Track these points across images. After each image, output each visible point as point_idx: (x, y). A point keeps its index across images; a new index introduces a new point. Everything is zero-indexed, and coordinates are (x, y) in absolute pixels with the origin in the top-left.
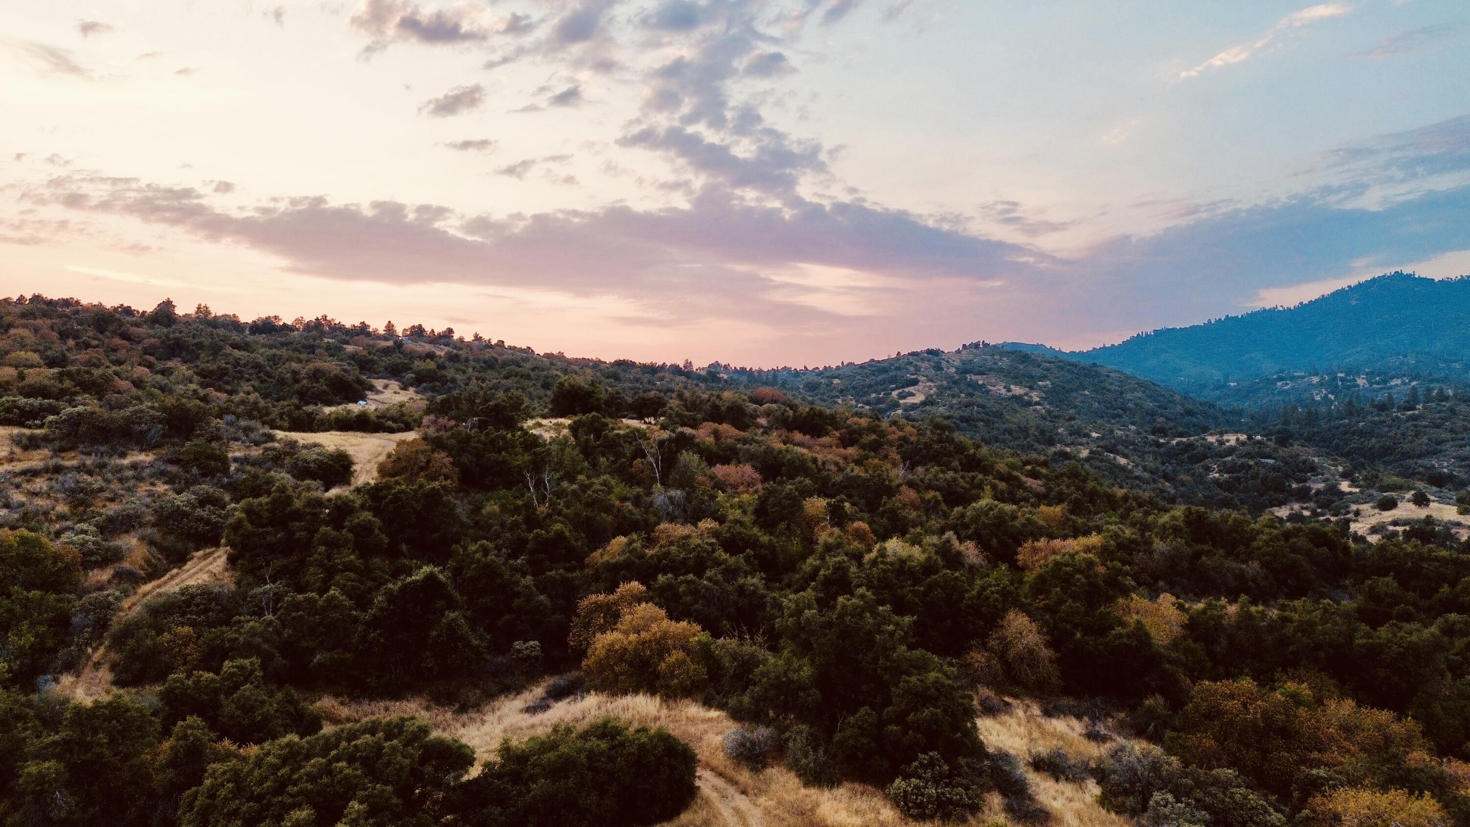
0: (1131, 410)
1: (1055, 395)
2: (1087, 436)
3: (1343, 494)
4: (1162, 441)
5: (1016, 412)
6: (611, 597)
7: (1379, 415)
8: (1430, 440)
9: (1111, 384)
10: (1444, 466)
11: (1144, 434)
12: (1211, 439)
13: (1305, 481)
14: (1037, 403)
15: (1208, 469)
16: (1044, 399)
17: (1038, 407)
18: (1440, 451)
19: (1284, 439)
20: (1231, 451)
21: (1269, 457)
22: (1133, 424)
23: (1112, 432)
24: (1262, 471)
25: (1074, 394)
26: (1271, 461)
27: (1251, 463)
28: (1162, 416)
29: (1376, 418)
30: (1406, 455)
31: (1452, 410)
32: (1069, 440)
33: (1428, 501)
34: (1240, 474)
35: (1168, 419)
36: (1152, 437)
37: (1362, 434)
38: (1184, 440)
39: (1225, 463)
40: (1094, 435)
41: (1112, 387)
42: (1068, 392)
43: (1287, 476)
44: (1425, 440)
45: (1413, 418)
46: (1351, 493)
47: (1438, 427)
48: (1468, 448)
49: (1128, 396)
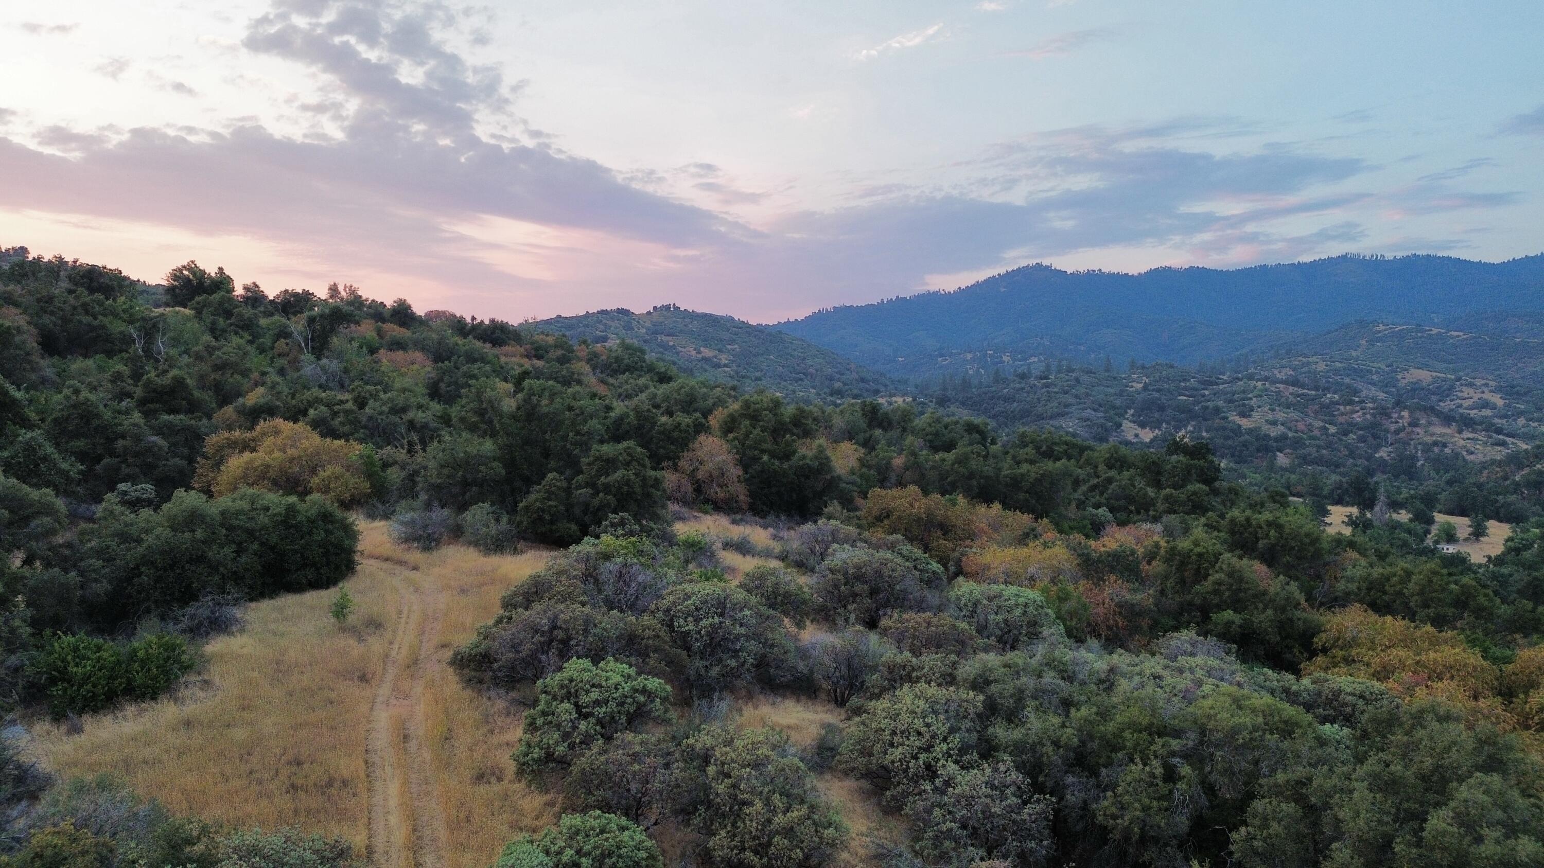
0: (812, 375)
1: (743, 358)
5: (706, 371)
6: (248, 435)
7: (1020, 383)
8: (1060, 403)
9: (795, 350)
14: (726, 366)
16: (733, 361)
17: (727, 369)
18: (1067, 414)
22: (814, 387)
23: (794, 392)
25: (760, 359)
28: (839, 380)
29: (1017, 386)
30: (1040, 417)
31: (1077, 380)
35: (845, 384)
36: (829, 398)
37: (1006, 399)
41: (796, 354)
42: (755, 356)
44: (1056, 403)
45: (1047, 386)
47: (1066, 393)
48: (1089, 411)
49: (809, 362)
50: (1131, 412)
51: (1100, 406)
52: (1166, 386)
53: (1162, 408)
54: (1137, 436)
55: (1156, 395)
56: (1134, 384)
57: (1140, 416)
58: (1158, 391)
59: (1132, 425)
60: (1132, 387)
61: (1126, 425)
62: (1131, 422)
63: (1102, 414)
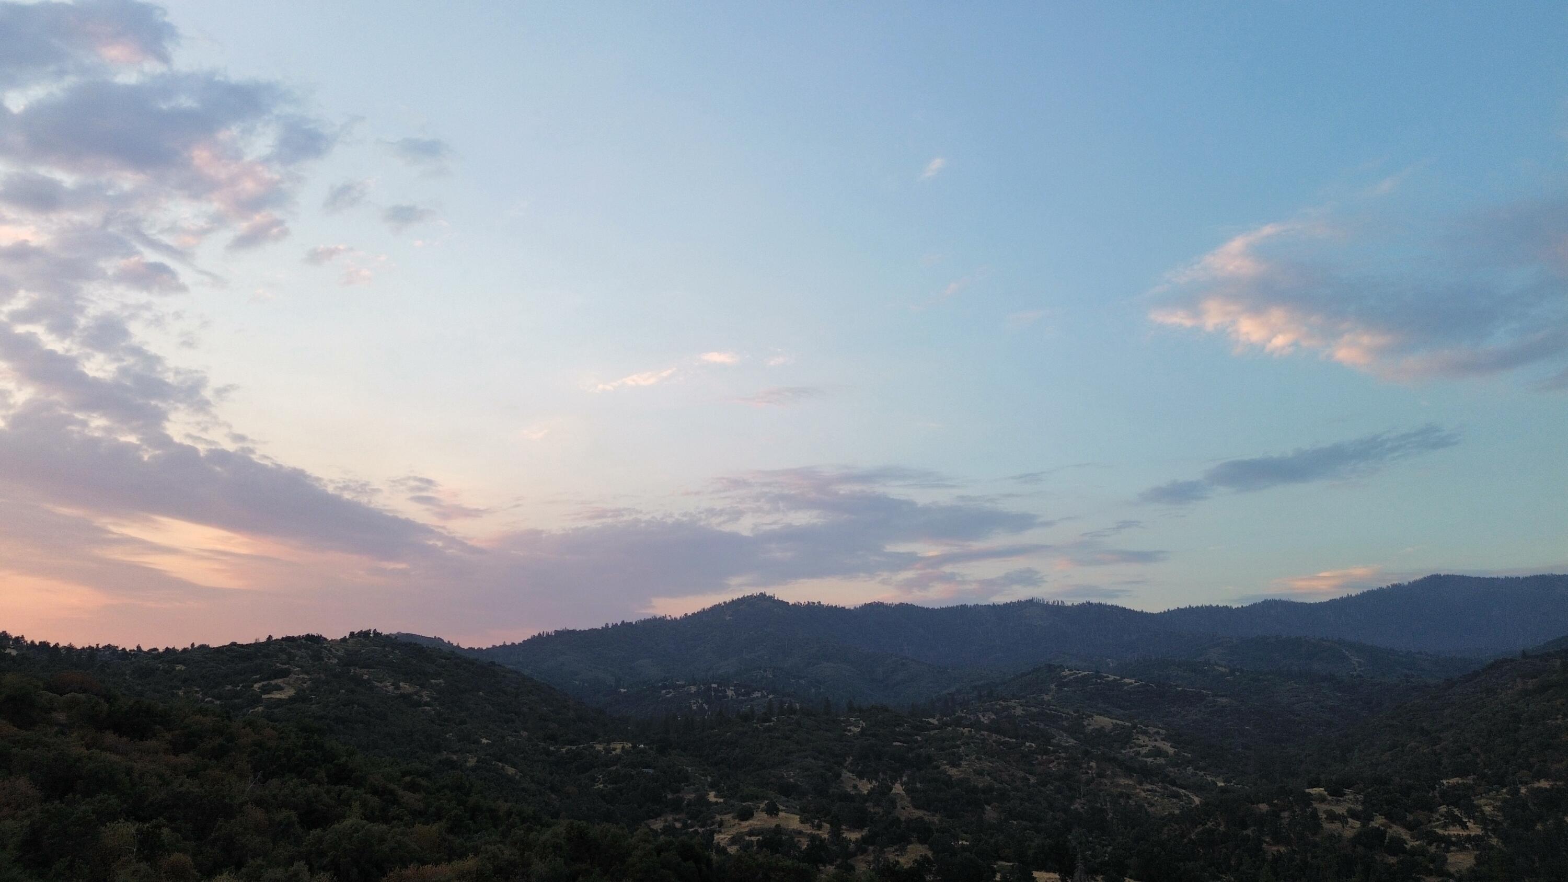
0: (524, 714)
1: (447, 695)
2: (477, 742)
3: (710, 804)
4: (552, 748)
5: (403, 713)
7: (742, 726)
8: (781, 751)
9: (508, 685)
10: (791, 776)
11: (535, 741)
12: (599, 747)
13: (678, 791)
14: (427, 704)
15: (594, 780)
16: (436, 699)
17: (427, 708)
18: (789, 762)
19: (664, 748)
20: (618, 758)
21: (648, 767)
22: (525, 729)
23: (502, 738)
24: (643, 781)
25: (468, 696)
26: (651, 771)
27: (634, 773)
28: (554, 721)
29: (740, 729)
30: (762, 766)
31: (798, 723)
32: (457, 746)
33: (778, 810)
34: (623, 785)
35: (560, 725)
36: (542, 744)
37: (728, 744)
38: (574, 748)
39: (610, 773)
40: (484, 741)
41: (508, 689)
42: (461, 692)
43: (664, 787)
44: (777, 751)
45: (768, 730)
46: (716, 803)
47: (788, 738)
48: (810, 759)
49: (523, 699)
50: (850, 760)
51: (820, 753)
52: (881, 731)
53: (878, 756)
54: (855, 787)
55: (871, 740)
56: (852, 728)
57: (858, 765)
58: (874, 736)
59: (851, 775)
60: (850, 731)
61: (846, 774)
62: (850, 771)
63: (821, 763)
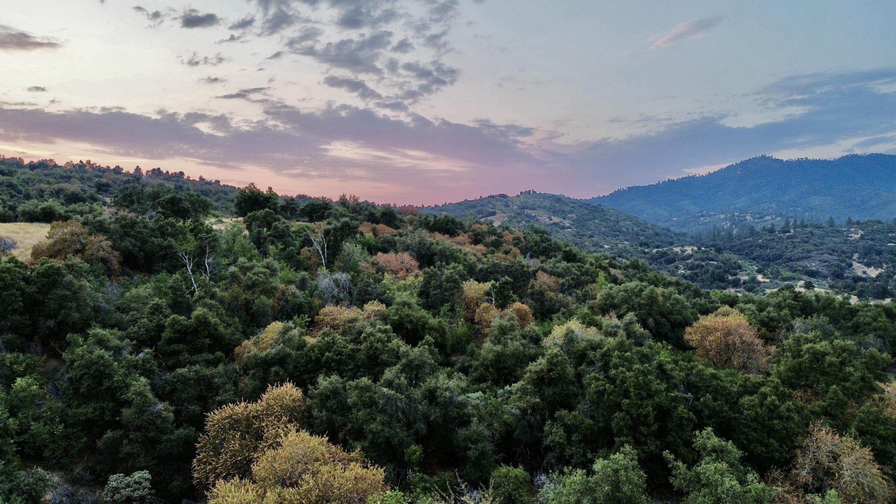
0: (624, 232)
1: (579, 223)
2: (602, 247)
3: (760, 282)
4: (646, 250)
5: (558, 232)
7: (770, 236)
8: (803, 250)
9: (611, 216)
10: (813, 266)
11: (635, 247)
12: (677, 249)
13: (735, 275)
14: (568, 228)
15: (677, 268)
16: (573, 225)
17: (569, 230)
18: (810, 257)
19: (719, 250)
20: (690, 257)
21: (713, 260)
22: (626, 240)
23: (617, 245)
24: (711, 269)
25: (590, 223)
26: (715, 263)
27: (704, 264)
28: (642, 235)
29: (768, 237)
30: (790, 259)
31: (811, 233)
32: (593, 249)
33: (814, 287)
34: (697, 271)
35: (647, 238)
36: (639, 248)
37: (761, 247)
38: (661, 250)
39: (687, 264)
40: (606, 246)
41: (612, 219)
42: (586, 221)
43: (726, 272)
44: (800, 250)
45: (789, 238)
46: (764, 282)
47: (807, 242)
48: (826, 255)
49: (622, 224)
50: (856, 256)
51: (833, 251)
52: (878, 236)
53: (879, 253)
54: (865, 272)
55: (871, 242)
56: (853, 235)
57: (864, 258)
58: (872, 239)
59: (859, 265)
60: (851, 237)
61: (856, 265)
62: (858, 262)
63: (837, 258)
